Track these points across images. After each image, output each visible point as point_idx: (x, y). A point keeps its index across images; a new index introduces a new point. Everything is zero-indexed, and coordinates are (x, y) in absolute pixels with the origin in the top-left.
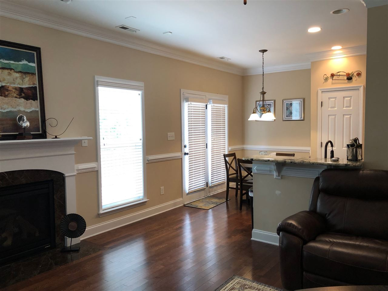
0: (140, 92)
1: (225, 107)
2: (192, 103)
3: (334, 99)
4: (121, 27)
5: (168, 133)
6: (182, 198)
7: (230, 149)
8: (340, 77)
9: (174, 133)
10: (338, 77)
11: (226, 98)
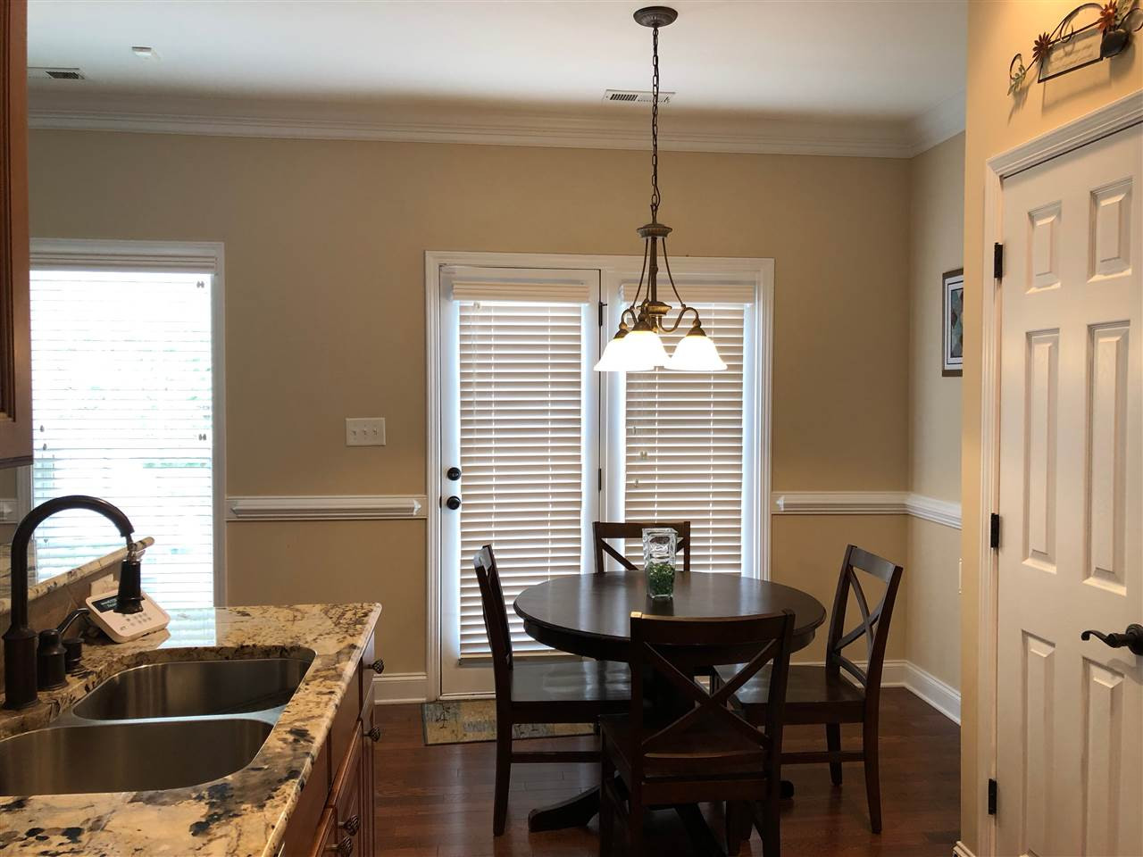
0: (207, 278)
1: (741, 312)
2: (483, 303)
3: (1052, 218)
4: (52, 71)
5: (348, 419)
6: (426, 671)
7: (781, 502)
8: (1079, 45)
9: (383, 419)
10: (1068, 48)
11: (764, 270)
